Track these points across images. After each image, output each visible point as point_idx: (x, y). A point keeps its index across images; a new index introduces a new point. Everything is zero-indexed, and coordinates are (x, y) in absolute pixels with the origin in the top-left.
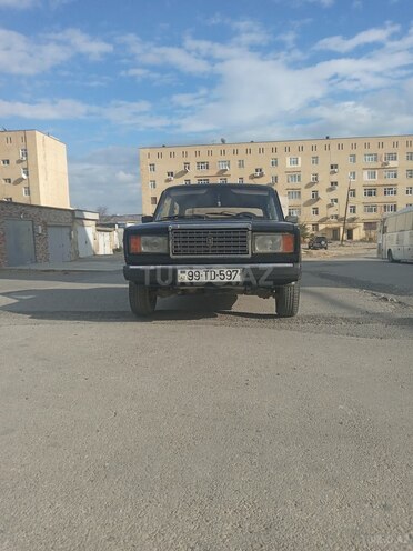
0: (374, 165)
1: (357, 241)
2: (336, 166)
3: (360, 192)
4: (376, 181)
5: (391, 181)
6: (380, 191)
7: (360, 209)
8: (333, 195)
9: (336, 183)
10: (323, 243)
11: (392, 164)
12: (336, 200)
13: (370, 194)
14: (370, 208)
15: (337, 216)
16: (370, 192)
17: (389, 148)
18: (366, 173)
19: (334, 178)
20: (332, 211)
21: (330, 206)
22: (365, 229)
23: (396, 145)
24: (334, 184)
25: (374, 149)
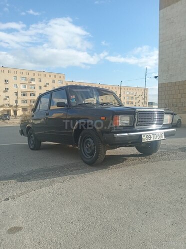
0: (25, 82)
1: (19, 116)
2: (8, 81)
3: (20, 94)
4: (26, 89)
5: (32, 90)
6: (28, 94)
7: (19, 101)
8: (7, 94)
9: (8, 89)
10: (8, 117)
11: (33, 82)
12: (8, 97)
13: (24, 95)
14: (25, 102)
15: (9, 105)
16: (24, 94)
17: (31, 76)
18: (22, 85)
19: (7, 86)
20: (6, 102)
21: (5, 99)
22: (22, 111)
23: (34, 74)
24: (7, 89)
25: (25, 75)
